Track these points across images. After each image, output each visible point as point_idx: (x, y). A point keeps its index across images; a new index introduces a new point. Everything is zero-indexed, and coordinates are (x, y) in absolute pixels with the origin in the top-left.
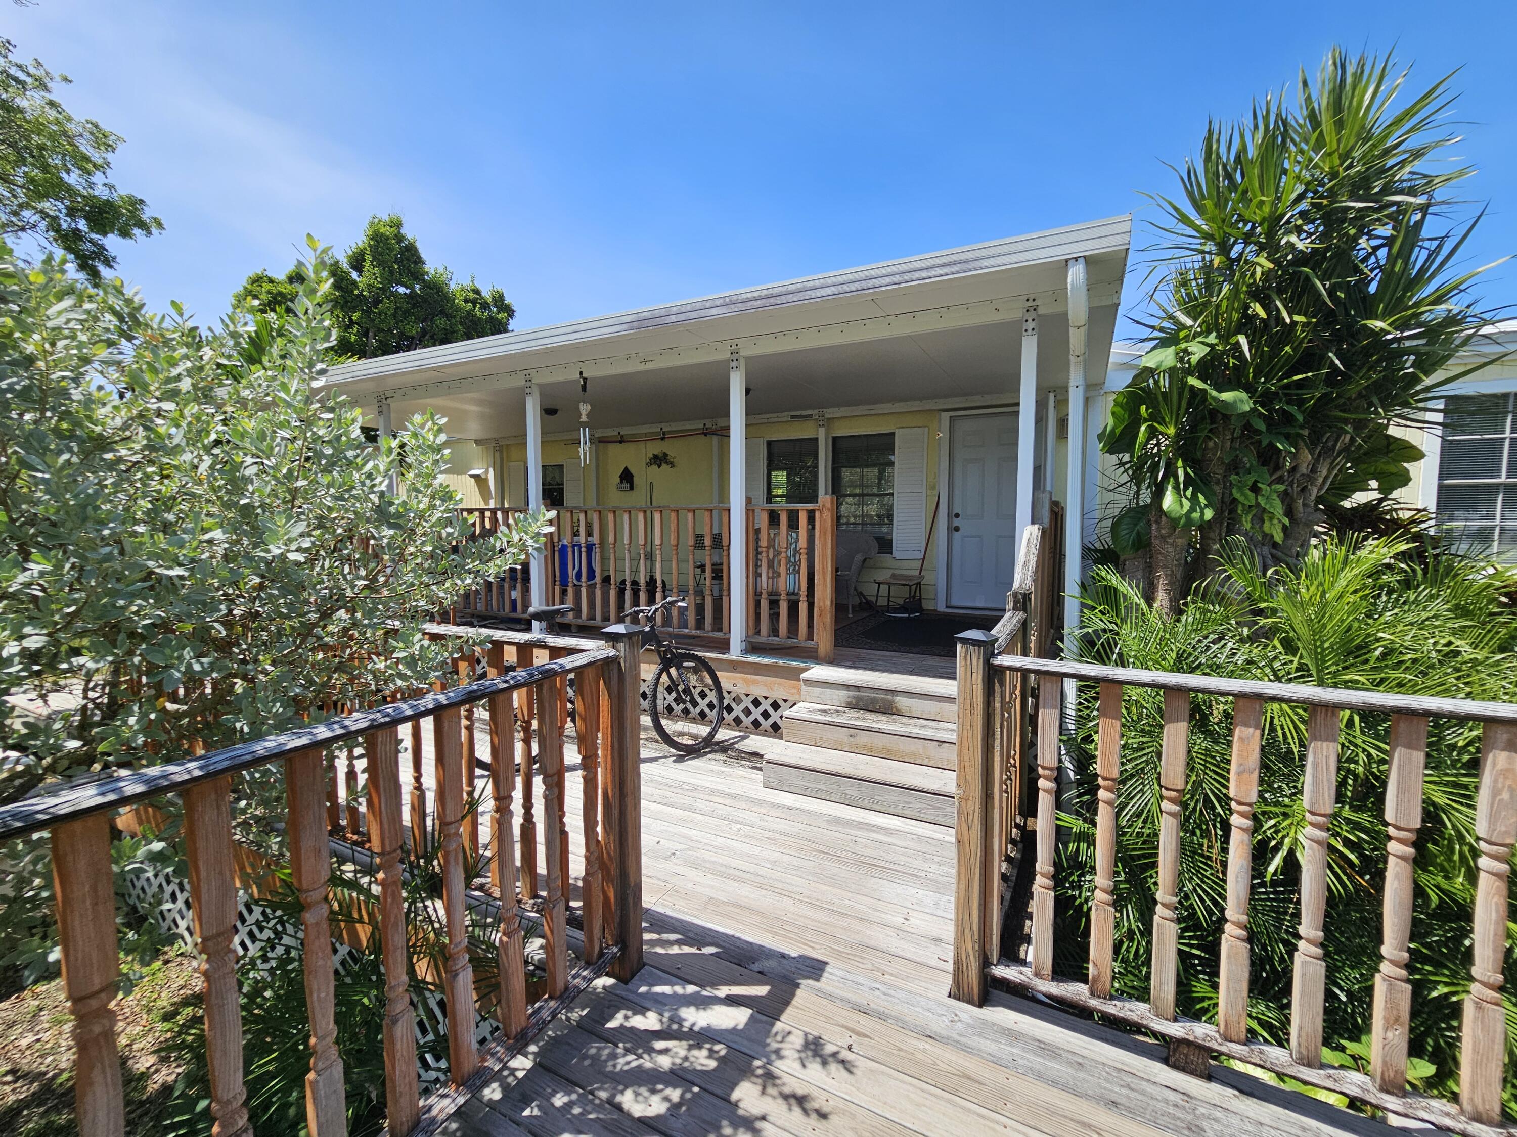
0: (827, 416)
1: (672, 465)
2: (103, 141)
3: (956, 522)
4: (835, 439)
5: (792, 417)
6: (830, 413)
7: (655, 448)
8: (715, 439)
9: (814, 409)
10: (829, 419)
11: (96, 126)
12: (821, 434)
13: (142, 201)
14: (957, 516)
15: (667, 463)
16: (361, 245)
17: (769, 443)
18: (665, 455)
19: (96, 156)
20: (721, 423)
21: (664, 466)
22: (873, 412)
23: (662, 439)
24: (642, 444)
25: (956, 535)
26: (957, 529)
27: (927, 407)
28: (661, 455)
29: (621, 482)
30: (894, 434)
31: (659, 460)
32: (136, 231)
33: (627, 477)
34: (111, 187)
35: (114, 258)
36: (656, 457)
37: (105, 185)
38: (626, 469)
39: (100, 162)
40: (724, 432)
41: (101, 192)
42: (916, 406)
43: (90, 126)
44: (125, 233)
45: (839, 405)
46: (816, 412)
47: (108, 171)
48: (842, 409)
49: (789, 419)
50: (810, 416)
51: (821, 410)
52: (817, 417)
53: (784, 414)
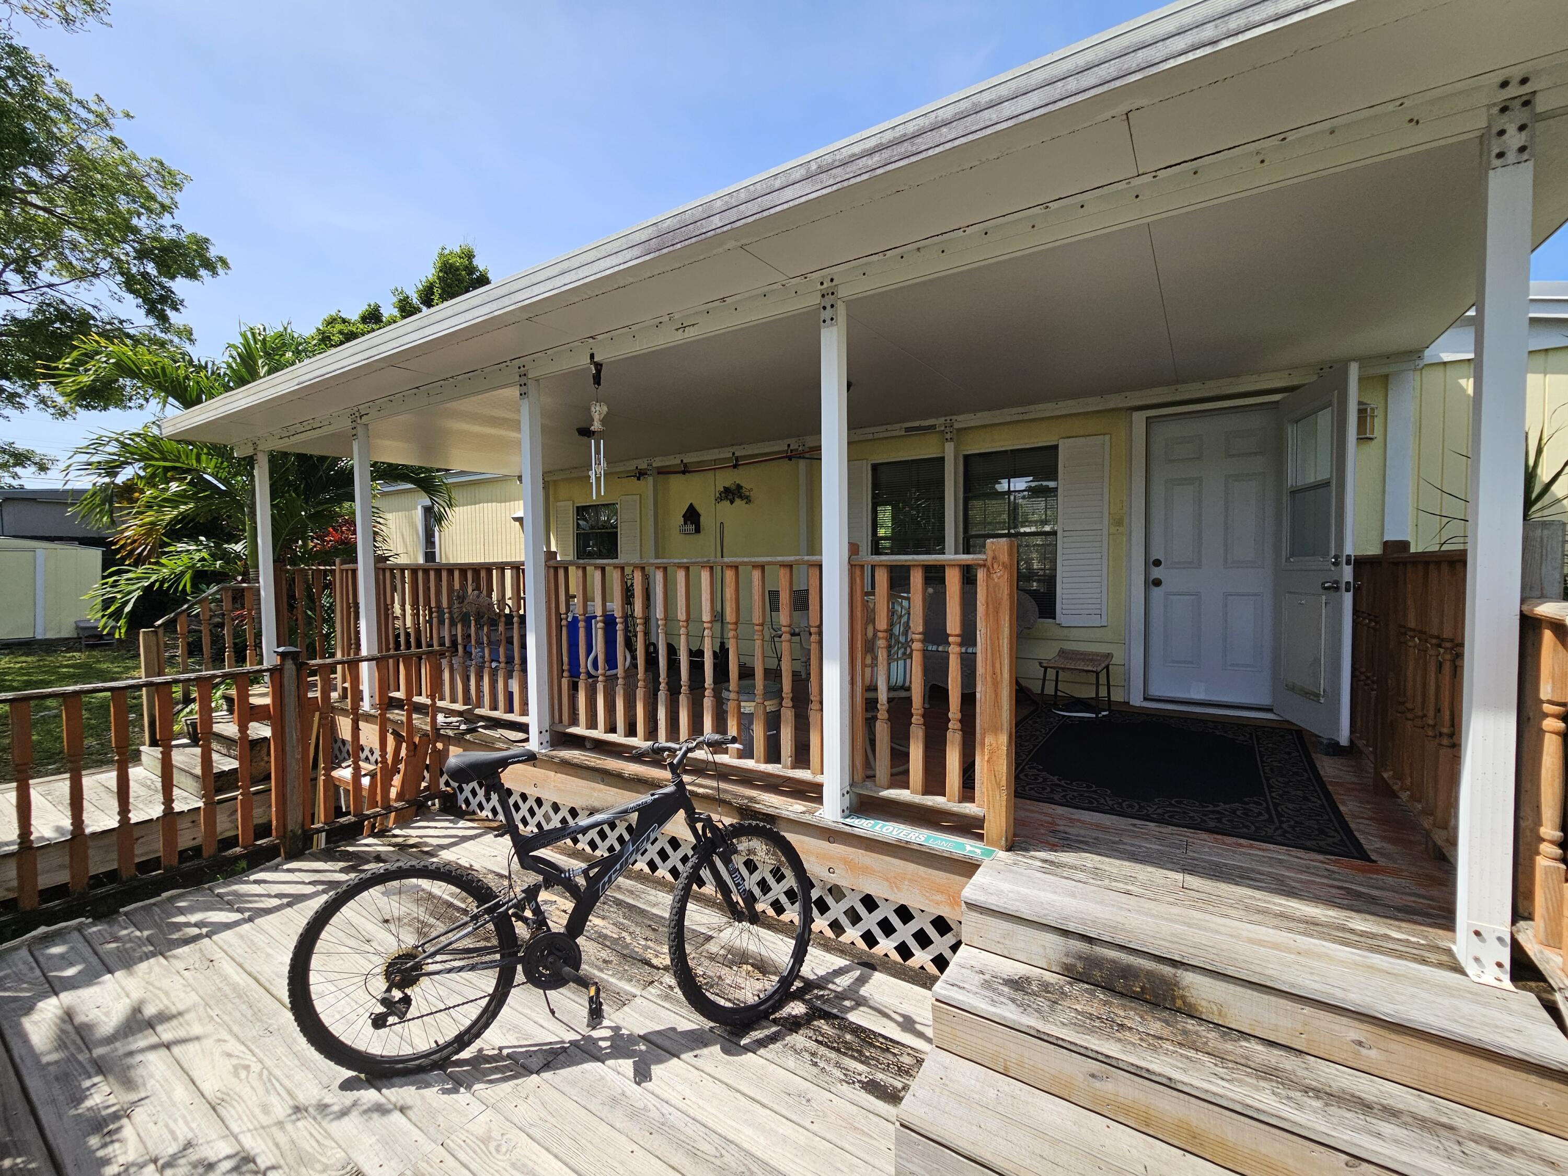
0: (956, 426)
1: (748, 500)
2: (172, 181)
3: (1156, 573)
4: (967, 458)
5: (908, 430)
6: (962, 421)
7: (726, 479)
8: (802, 464)
9: (937, 416)
10: (959, 430)
11: (162, 164)
12: (949, 451)
13: (207, 240)
14: (1157, 563)
15: (741, 497)
16: (430, 278)
17: (875, 468)
18: (739, 487)
19: (162, 196)
20: (810, 443)
21: (738, 502)
22: (1026, 417)
23: (735, 466)
24: (711, 474)
25: (1156, 592)
26: (1157, 583)
27: (1112, 405)
28: (734, 487)
29: (685, 523)
30: (1055, 448)
31: (732, 494)
32: (202, 272)
33: (692, 516)
34: (179, 228)
35: (182, 301)
36: (727, 490)
37: (173, 226)
38: (691, 507)
39: (167, 202)
40: (813, 454)
41: (169, 234)
42: (1094, 404)
43: (155, 164)
44: (192, 274)
45: (975, 410)
46: (942, 420)
47: (175, 211)
48: (979, 415)
49: (903, 433)
50: (933, 427)
51: (948, 418)
52: (943, 428)
53: (897, 426)
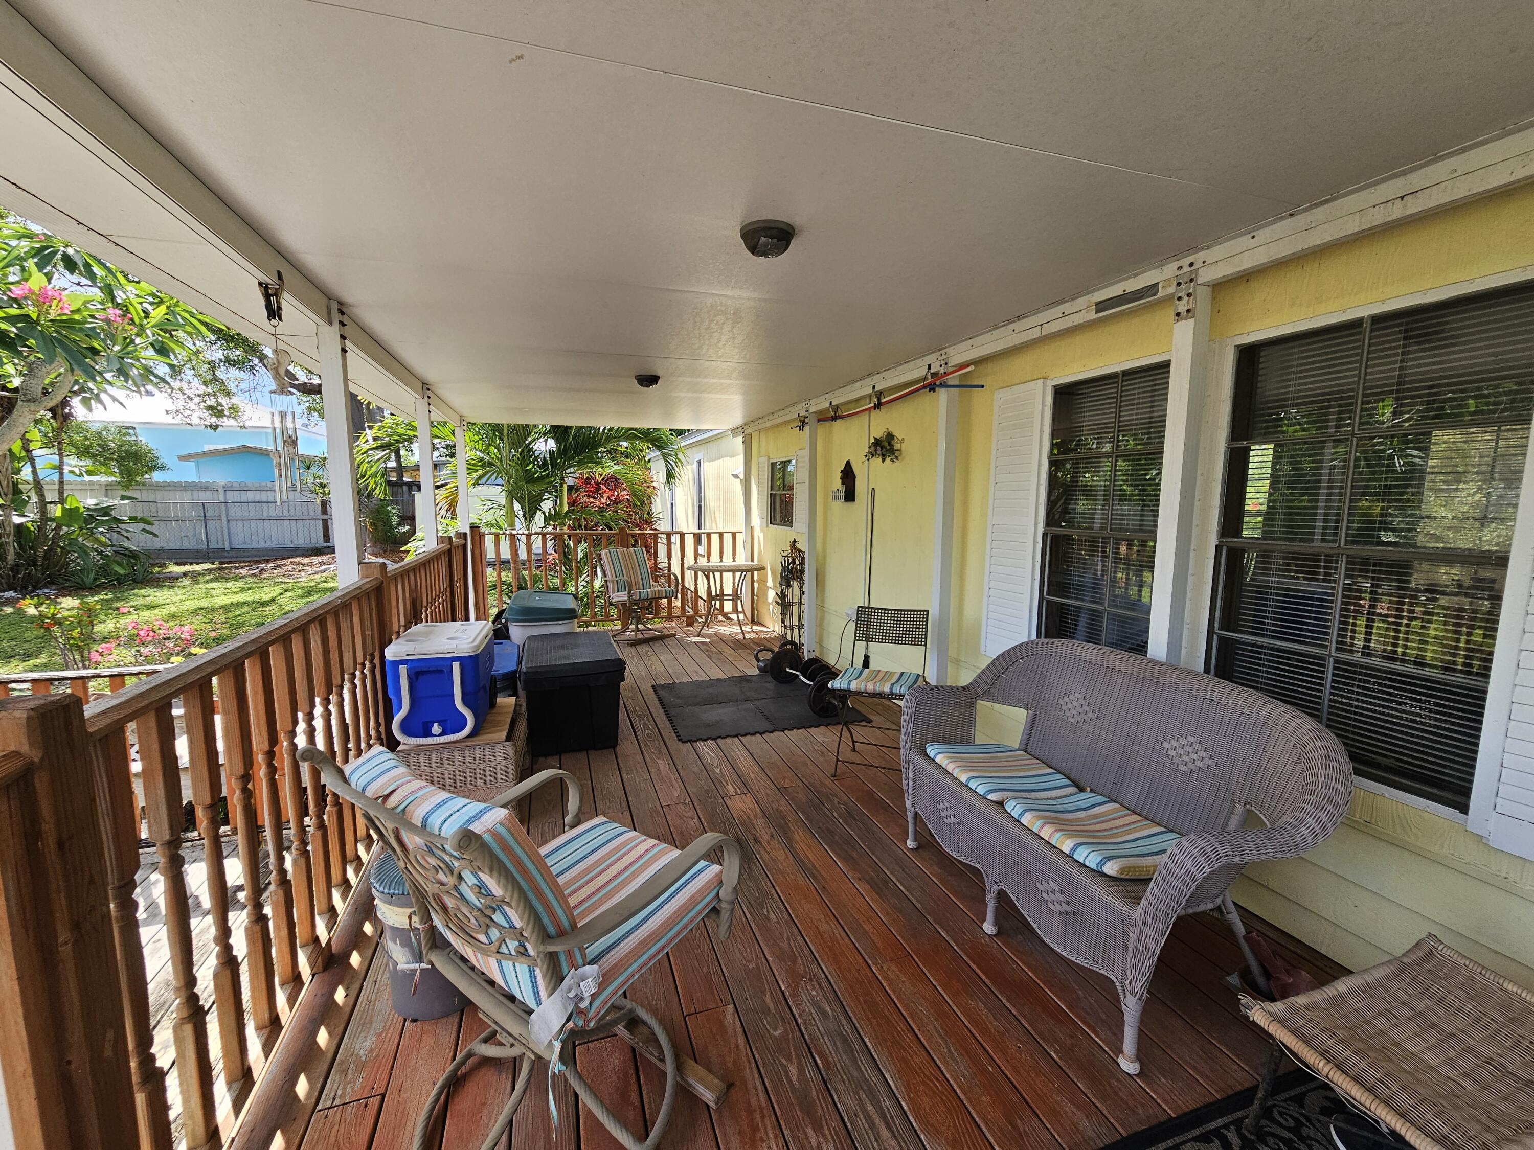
0: (1206, 275)
1: (899, 455)
5: (1101, 306)
7: (874, 425)
10: (1216, 286)
12: (1182, 342)
15: (893, 452)
18: (888, 437)
21: (890, 459)
23: (878, 406)
24: (859, 419)
28: (882, 437)
31: (882, 447)
33: (848, 479)
36: (877, 443)
38: (846, 465)
46: (1170, 270)
48: (1263, 235)
49: (1093, 316)
50: (1152, 289)
51: (1185, 262)
52: (1172, 290)
53: (1081, 302)
